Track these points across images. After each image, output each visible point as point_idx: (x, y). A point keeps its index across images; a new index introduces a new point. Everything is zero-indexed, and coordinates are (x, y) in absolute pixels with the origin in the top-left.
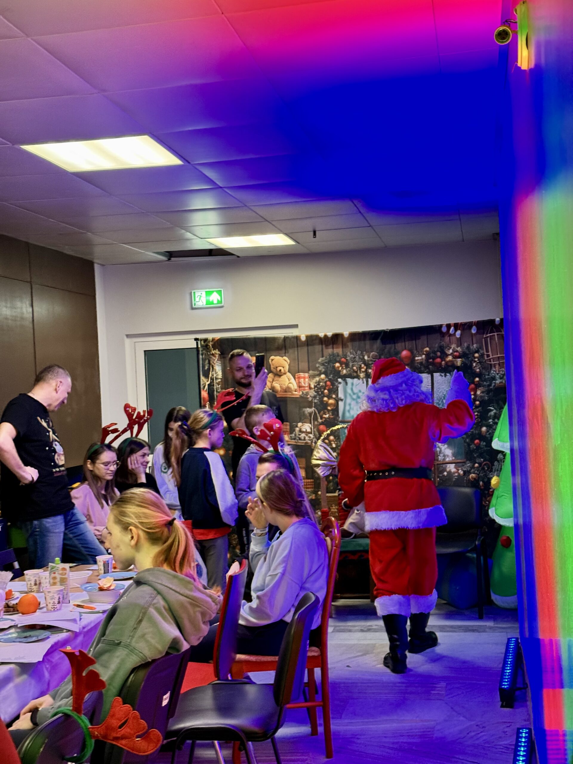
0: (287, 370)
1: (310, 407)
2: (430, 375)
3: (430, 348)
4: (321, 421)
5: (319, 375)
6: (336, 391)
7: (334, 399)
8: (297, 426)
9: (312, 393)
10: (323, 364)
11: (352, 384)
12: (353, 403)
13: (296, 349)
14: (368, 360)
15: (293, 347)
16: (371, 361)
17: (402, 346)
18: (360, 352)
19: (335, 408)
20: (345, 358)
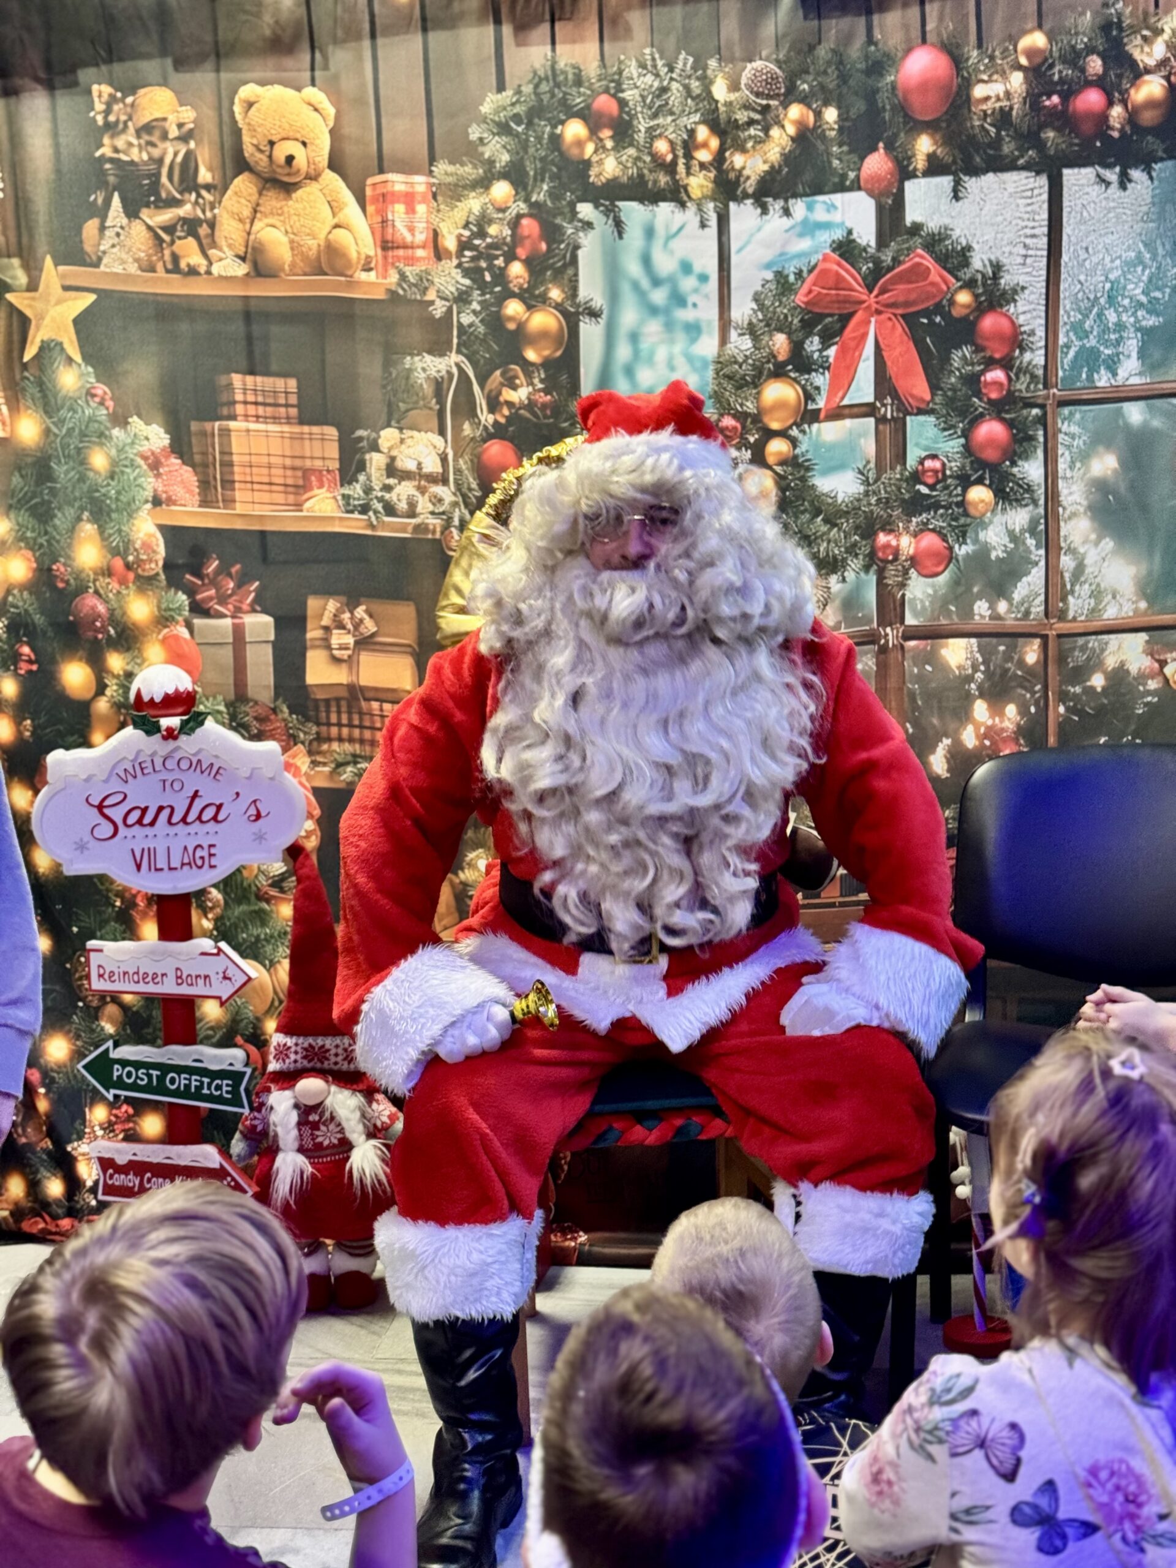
0: (323, 161)
1: (439, 349)
2: (1042, 182)
3: (1051, 37)
4: (491, 418)
5: (484, 183)
6: (565, 266)
7: (558, 307)
8: (375, 447)
9: (449, 278)
10: (503, 129)
11: (650, 232)
12: (653, 328)
13: (367, 43)
14: (729, 104)
15: (351, 35)
16: (747, 107)
17: (906, 27)
18: (691, 60)
19: (559, 353)
20: (614, 96)
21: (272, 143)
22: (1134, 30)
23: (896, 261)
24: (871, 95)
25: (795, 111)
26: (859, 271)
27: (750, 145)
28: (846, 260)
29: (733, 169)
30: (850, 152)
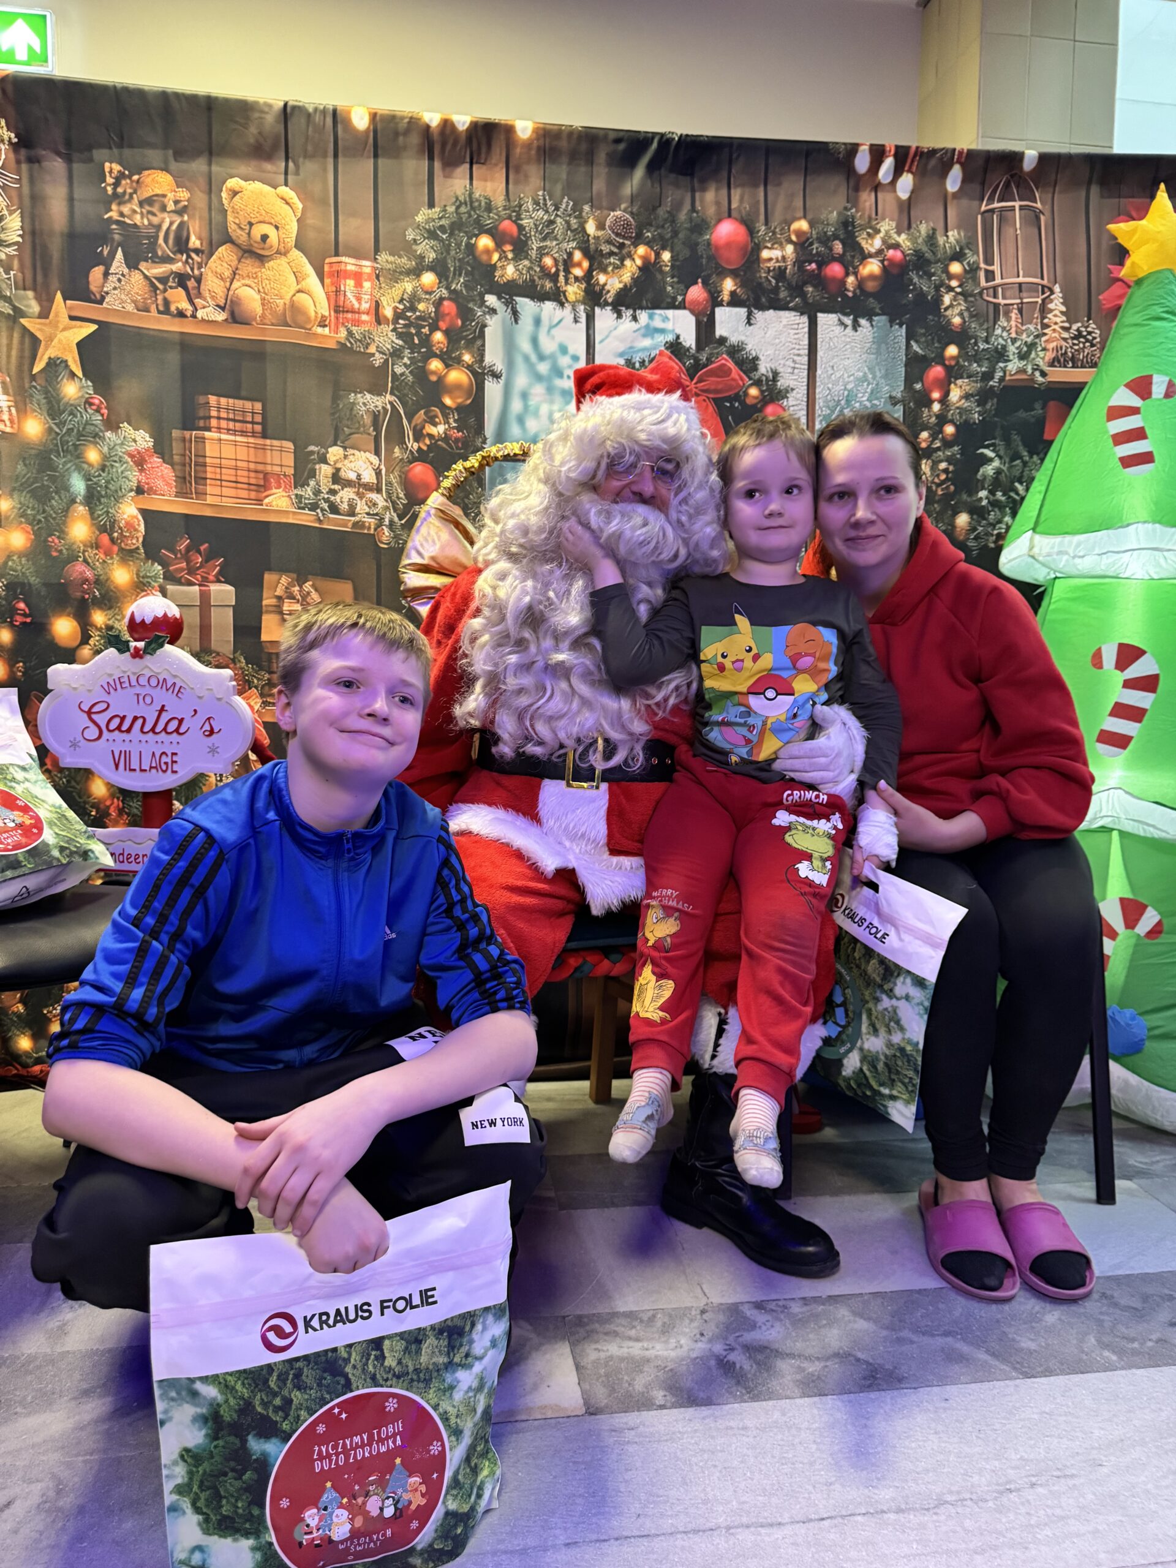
0: (291, 241)
1: (377, 390)
2: (805, 319)
3: (812, 224)
4: (416, 445)
5: (417, 272)
6: (475, 339)
7: (469, 367)
8: (323, 460)
9: (386, 338)
10: (432, 235)
11: (537, 322)
12: (539, 390)
13: (330, 161)
14: (596, 238)
15: (316, 153)
16: (609, 242)
17: (718, 203)
18: (571, 203)
19: (469, 402)
20: (515, 222)
21: (251, 224)
22: (863, 228)
23: (709, 361)
24: (693, 247)
25: (642, 250)
26: (684, 364)
27: (610, 269)
28: (676, 356)
29: (598, 284)
30: (678, 282)
